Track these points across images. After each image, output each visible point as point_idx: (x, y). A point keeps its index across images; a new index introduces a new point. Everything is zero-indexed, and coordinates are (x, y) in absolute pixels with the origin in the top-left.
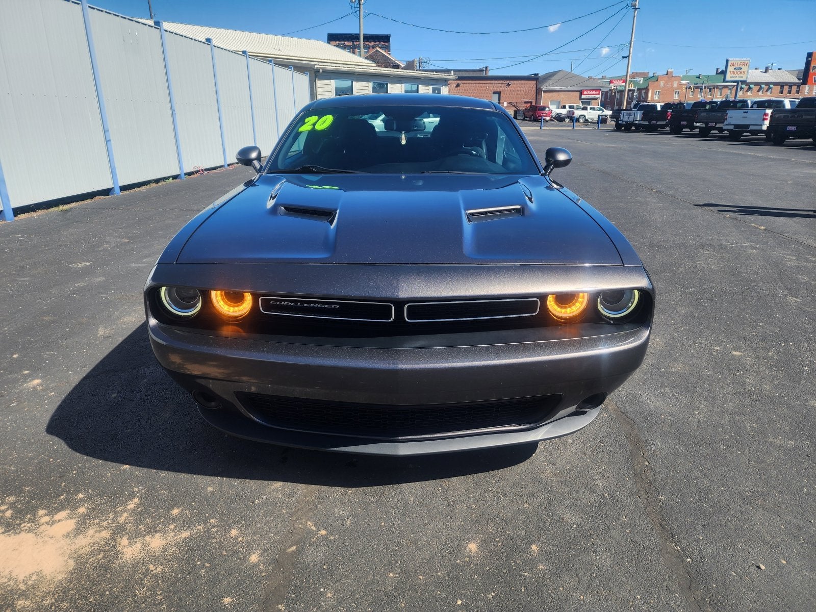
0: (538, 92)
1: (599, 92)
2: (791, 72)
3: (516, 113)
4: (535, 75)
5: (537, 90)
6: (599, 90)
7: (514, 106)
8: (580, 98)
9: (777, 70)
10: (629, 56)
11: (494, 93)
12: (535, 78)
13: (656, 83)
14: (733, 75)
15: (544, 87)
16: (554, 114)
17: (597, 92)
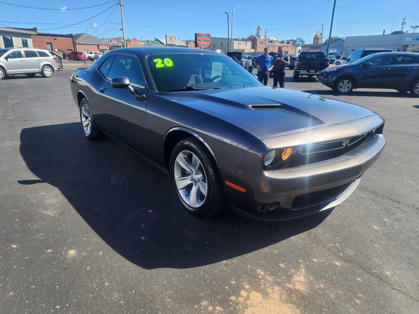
0: (74, 44)
1: (108, 46)
2: (183, 41)
3: (64, 55)
4: (70, 34)
5: (73, 43)
6: (107, 45)
7: (62, 51)
8: (98, 49)
9: (178, 40)
10: (123, 29)
11: (47, 43)
12: (71, 36)
13: (130, 43)
14: (169, 42)
15: (77, 41)
16: (87, 57)
17: (107, 46)
